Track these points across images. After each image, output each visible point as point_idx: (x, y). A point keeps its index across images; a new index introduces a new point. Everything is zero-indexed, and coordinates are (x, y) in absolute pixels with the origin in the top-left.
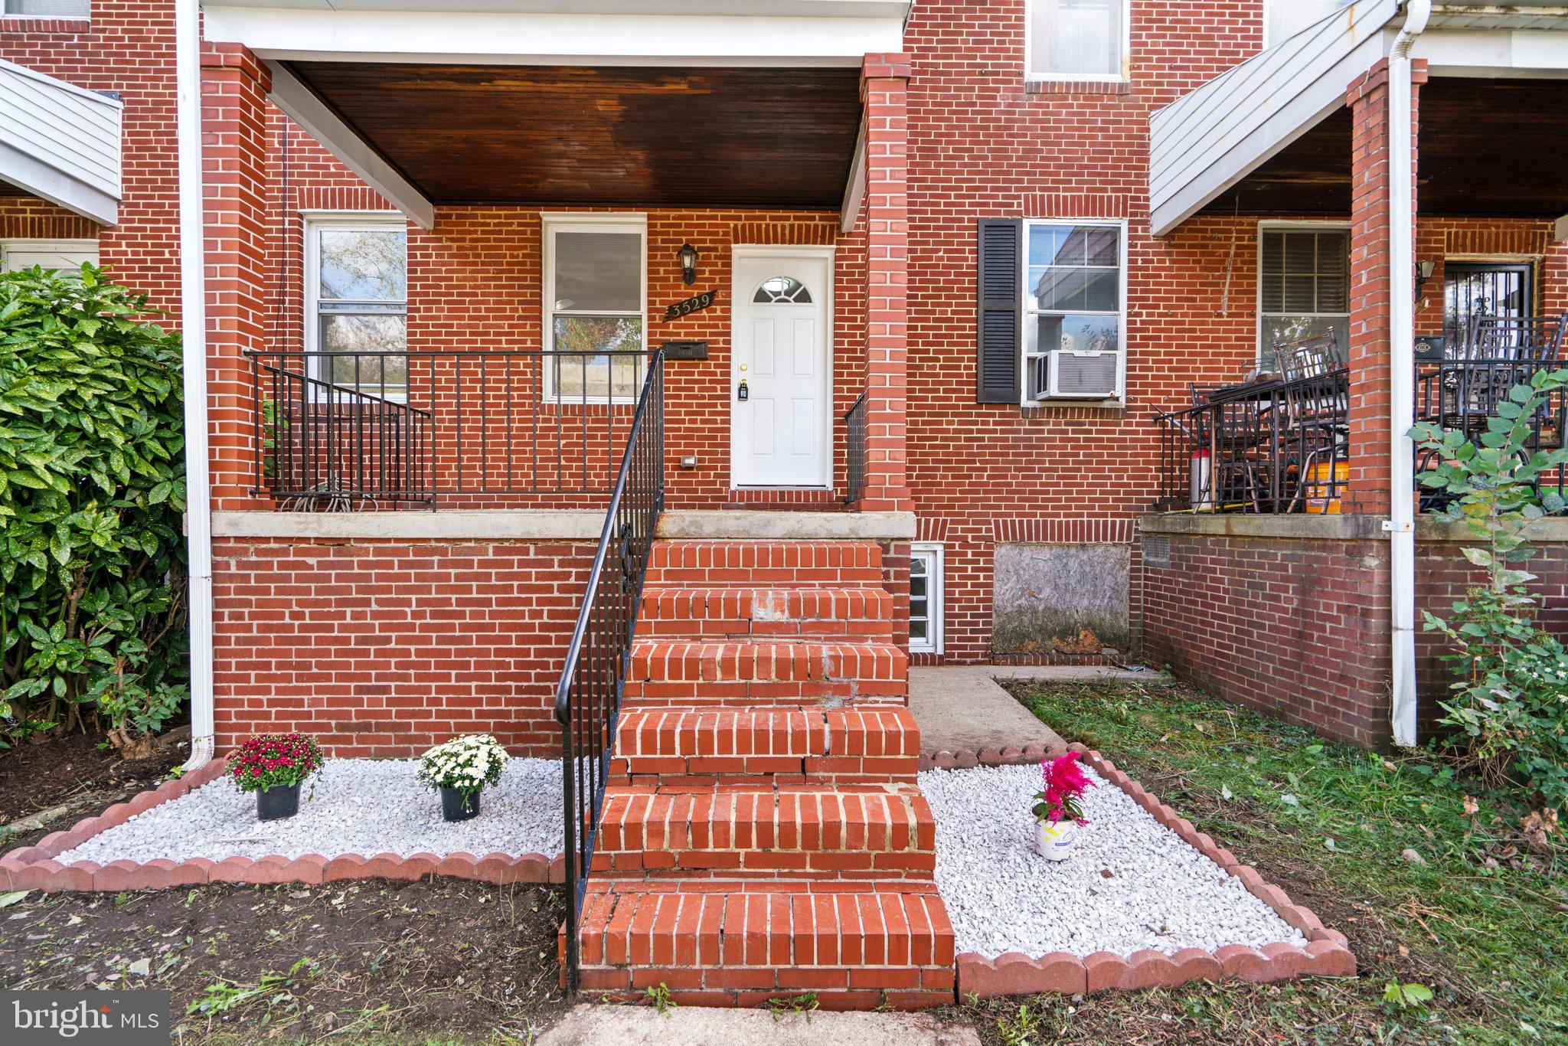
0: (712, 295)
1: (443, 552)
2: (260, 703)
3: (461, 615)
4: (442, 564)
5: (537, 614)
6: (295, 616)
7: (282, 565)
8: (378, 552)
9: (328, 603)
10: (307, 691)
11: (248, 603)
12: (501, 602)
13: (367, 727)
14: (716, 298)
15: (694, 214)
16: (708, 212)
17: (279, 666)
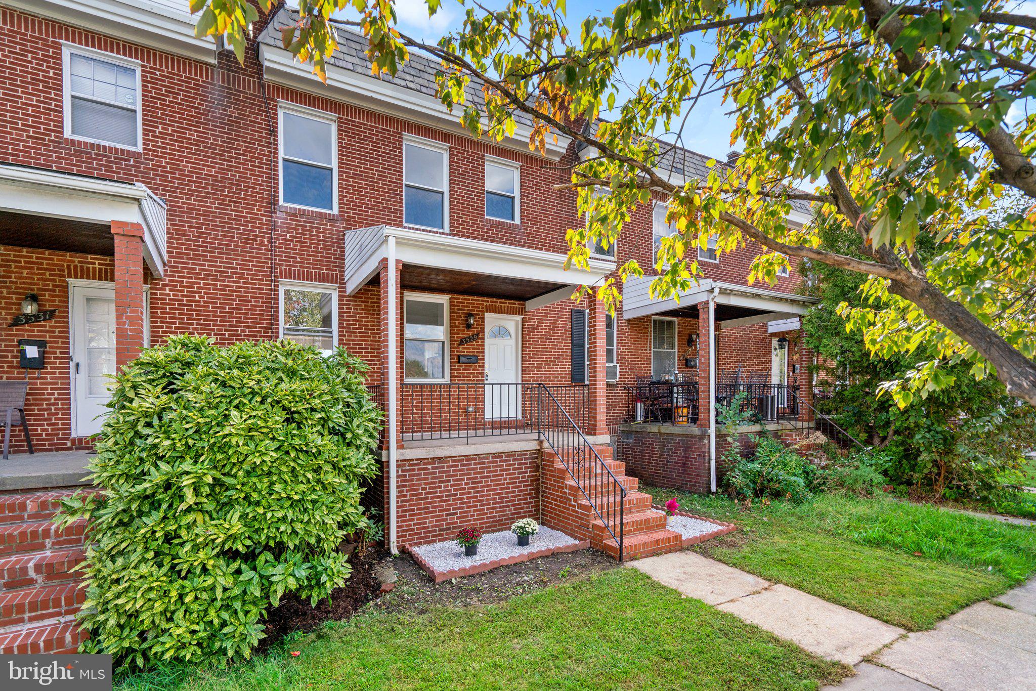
0: (478, 335)
1: (475, 459)
2: (410, 525)
3: (481, 482)
4: (475, 464)
5: (505, 479)
6: (423, 489)
7: (419, 469)
8: (453, 461)
9: (435, 483)
10: (427, 518)
11: (405, 486)
12: (494, 476)
13: (449, 529)
14: (479, 336)
15: (471, 298)
16: (476, 298)
17: (418, 509)
